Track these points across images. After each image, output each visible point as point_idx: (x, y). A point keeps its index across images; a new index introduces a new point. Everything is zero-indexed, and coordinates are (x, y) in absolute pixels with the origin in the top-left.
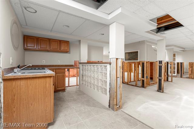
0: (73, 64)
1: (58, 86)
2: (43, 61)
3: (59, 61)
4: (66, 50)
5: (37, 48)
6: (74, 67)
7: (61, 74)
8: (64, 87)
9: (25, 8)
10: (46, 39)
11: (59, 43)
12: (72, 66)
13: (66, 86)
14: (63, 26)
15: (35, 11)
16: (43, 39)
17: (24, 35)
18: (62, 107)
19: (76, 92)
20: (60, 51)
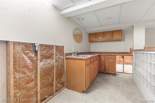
0: (129, 51)
1: (108, 69)
2: (101, 49)
3: (113, 49)
4: (119, 39)
5: (96, 40)
6: (130, 55)
7: (111, 60)
8: (115, 71)
9: (79, 19)
10: (102, 33)
11: (111, 33)
12: (127, 53)
13: (116, 71)
14: (106, 19)
15: (83, 19)
16: (99, 33)
17: (89, 34)
18: (102, 86)
19: (126, 80)
20: (112, 40)
